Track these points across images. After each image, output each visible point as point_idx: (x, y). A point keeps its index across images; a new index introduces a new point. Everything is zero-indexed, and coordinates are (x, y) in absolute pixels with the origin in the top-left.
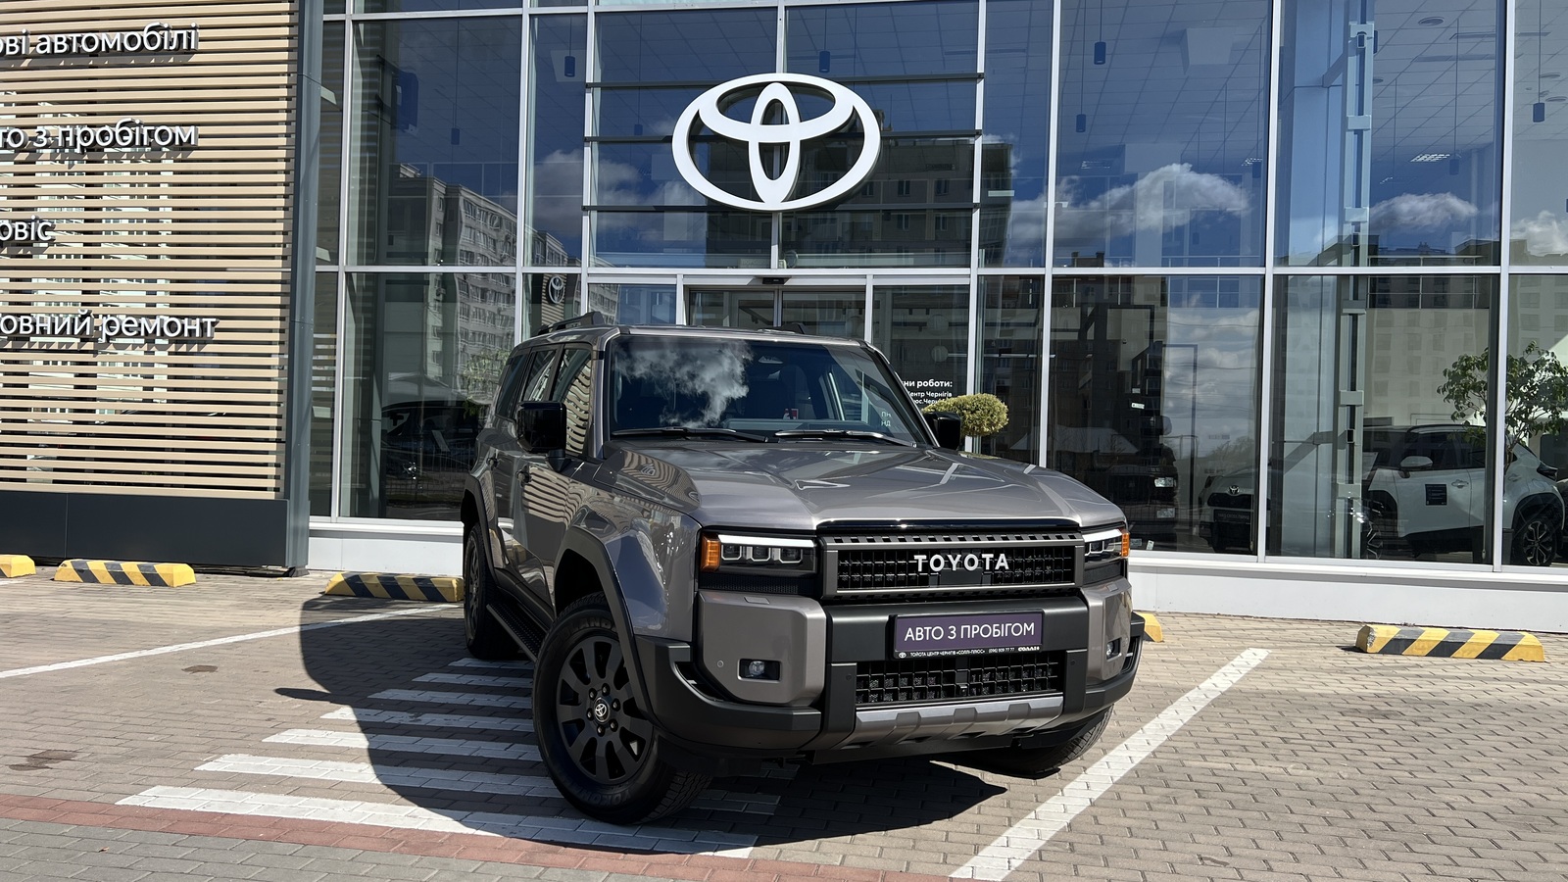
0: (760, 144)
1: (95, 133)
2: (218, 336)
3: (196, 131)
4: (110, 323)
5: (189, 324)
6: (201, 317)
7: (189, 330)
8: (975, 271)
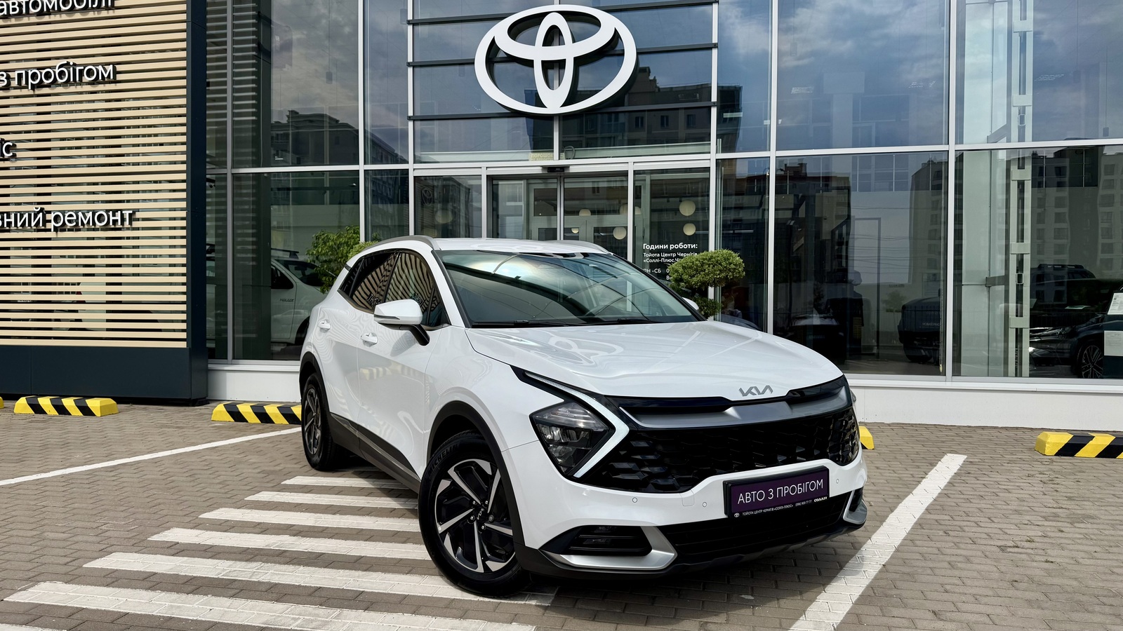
0: (543, 62)
1: (41, 73)
2: (135, 224)
3: (114, 68)
4: (57, 218)
5: (114, 215)
6: (121, 210)
7: (113, 220)
8: (714, 156)
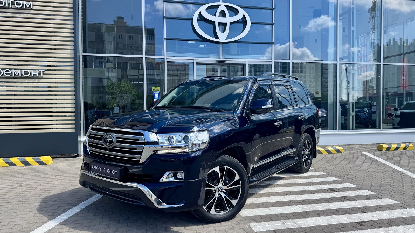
0: (219, 23)
2: (45, 76)
8: (274, 61)
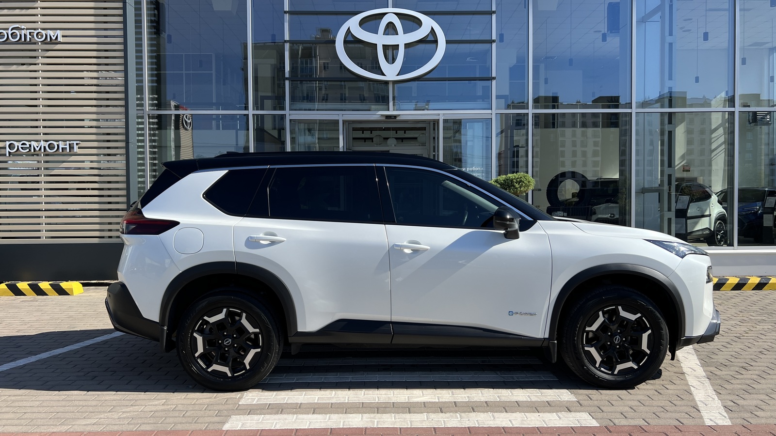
8: (494, 111)
